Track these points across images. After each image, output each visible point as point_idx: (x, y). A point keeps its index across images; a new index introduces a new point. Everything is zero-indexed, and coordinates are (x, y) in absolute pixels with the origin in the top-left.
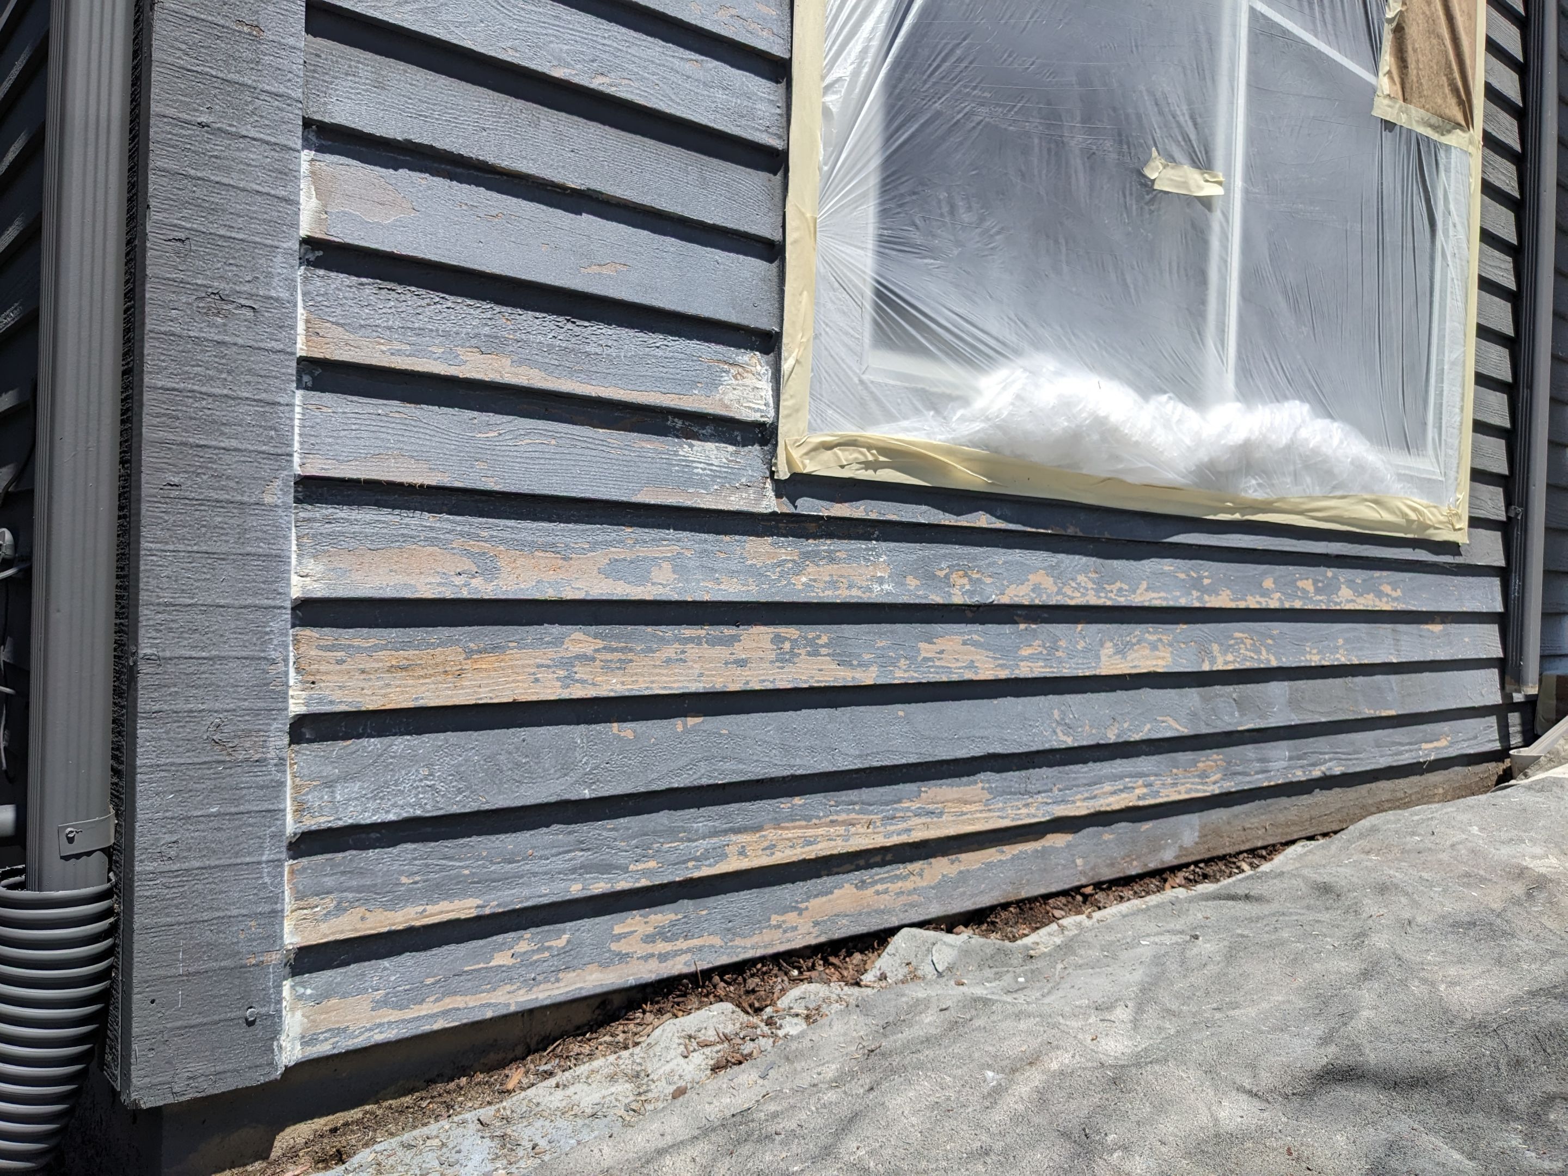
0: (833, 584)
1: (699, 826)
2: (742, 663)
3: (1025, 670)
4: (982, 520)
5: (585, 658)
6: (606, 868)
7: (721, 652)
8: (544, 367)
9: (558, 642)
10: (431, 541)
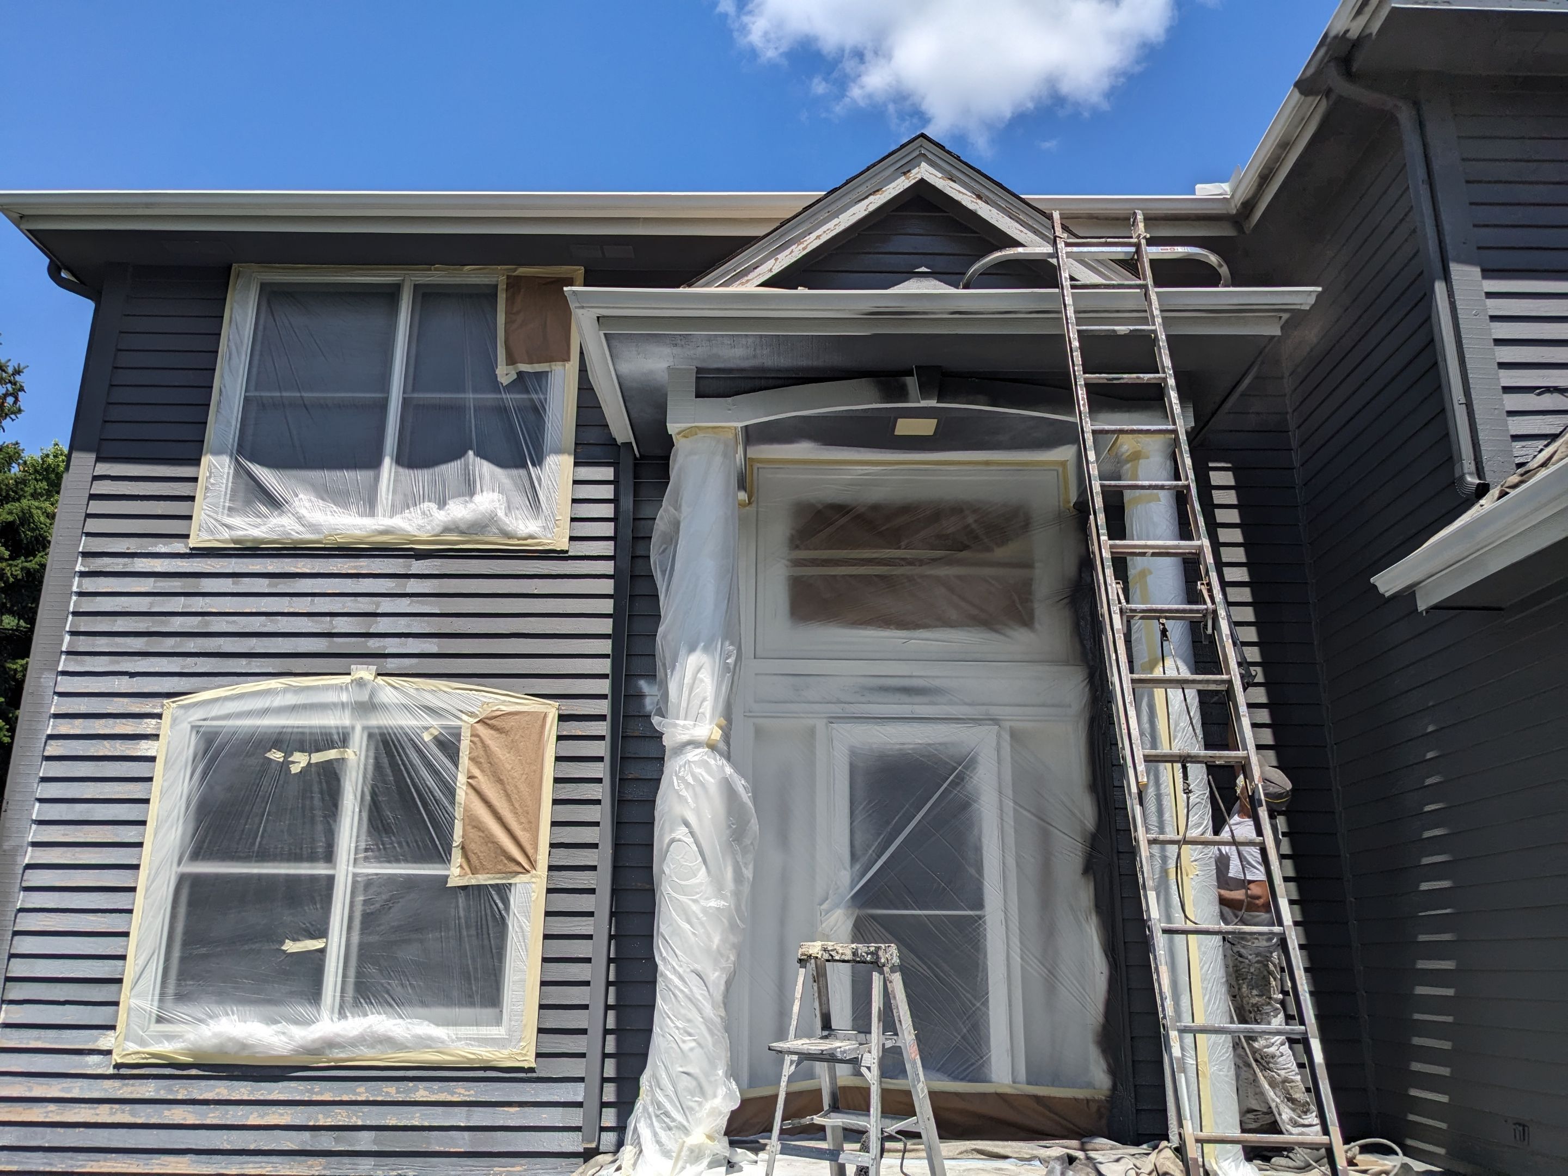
0: (131, 1093)
1: (80, 1158)
2: (97, 1115)
3: (208, 1122)
4: (194, 1072)
5: (52, 1111)
6: (51, 1164)
7: (93, 1111)
8: (50, 1043)
9: (46, 1107)
10: (20, 1084)
